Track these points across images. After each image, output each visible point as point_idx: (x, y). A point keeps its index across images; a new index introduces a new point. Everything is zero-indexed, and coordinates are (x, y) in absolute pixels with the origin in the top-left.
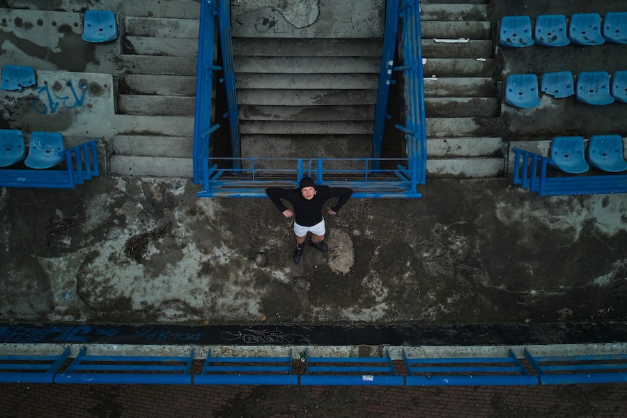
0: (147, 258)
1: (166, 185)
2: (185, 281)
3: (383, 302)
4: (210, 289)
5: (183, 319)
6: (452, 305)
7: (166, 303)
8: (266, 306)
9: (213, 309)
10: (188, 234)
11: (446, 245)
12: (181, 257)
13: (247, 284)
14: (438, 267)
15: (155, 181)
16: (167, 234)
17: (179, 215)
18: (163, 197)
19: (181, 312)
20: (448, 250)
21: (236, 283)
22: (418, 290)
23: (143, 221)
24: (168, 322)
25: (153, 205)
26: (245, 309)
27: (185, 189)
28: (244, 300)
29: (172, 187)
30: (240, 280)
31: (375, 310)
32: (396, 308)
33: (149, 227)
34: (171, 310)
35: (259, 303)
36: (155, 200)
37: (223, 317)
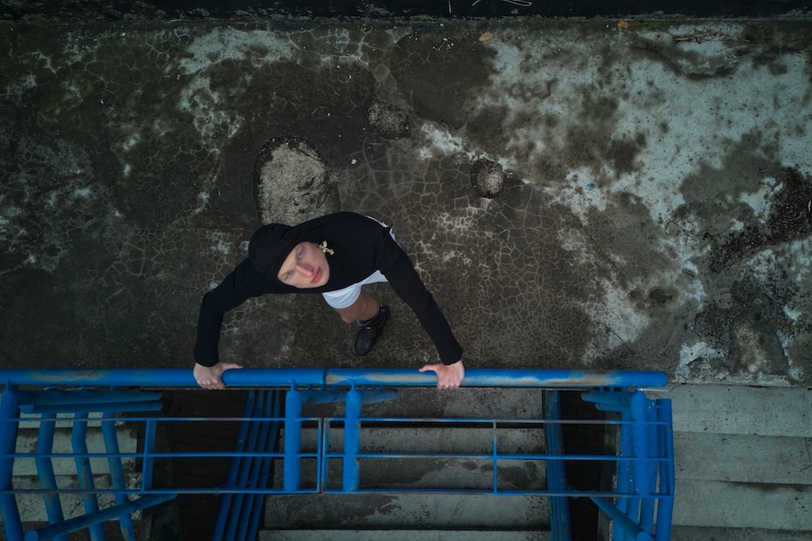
0: (772, 181)
1: (727, 368)
2: (676, 125)
3: (191, 77)
4: (614, 105)
5: (681, 31)
6: (24, 70)
7: (723, 72)
8: (478, 66)
9: (608, 57)
10: (671, 242)
11: (32, 216)
12: (688, 185)
13: (524, 120)
14: (55, 161)
15: (755, 377)
16: (722, 241)
17: (693, 291)
18: (732, 337)
19: (686, 47)
20: (29, 204)
21: (551, 121)
22: (107, 105)
23: (785, 276)
24: (717, 23)
25: (758, 317)
26: (528, 57)
27: (677, 358)
28: (531, 80)
29: (712, 361)
30: (542, 128)
31: (212, 57)
32: (162, 62)
33: (769, 261)
34: (710, 54)
35: (496, 72)
36: (754, 328)
37: (583, 36)
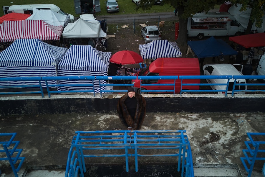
0: (209, 134)
1: (206, 161)
2: (190, 126)
3: (100, 121)
4: (178, 124)
5: (188, 115)
6: (69, 120)
7: (197, 120)
8: (153, 119)
9: (176, 118)
10: (191, 142)
11: (67, 140)
12: (193, 134)
13: (161, 125)
14: (73, 132)
15: (212, 163)
16: (201, 142)
17: (197, 149)
18: (206, 156)
19: (190, 117)
20: (66, 138)
21: (166, 126)
22: (84, 124)
23: (214, 147)
24: (195, 114)
25: (211, 153)
26: (161, 118)
27: (196, 160)
28: (162, 120)
29: (203, 160)
30: (165, 127)
31: (104, 118)
32: (95, 119)
33: (211, 145)
34: (194, 117)
35: (156, 120)
36: (210, 155)
37: (171, 115)
